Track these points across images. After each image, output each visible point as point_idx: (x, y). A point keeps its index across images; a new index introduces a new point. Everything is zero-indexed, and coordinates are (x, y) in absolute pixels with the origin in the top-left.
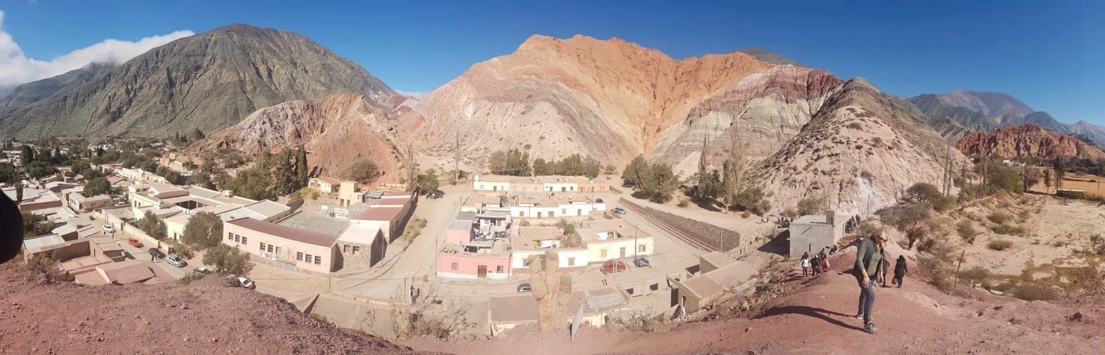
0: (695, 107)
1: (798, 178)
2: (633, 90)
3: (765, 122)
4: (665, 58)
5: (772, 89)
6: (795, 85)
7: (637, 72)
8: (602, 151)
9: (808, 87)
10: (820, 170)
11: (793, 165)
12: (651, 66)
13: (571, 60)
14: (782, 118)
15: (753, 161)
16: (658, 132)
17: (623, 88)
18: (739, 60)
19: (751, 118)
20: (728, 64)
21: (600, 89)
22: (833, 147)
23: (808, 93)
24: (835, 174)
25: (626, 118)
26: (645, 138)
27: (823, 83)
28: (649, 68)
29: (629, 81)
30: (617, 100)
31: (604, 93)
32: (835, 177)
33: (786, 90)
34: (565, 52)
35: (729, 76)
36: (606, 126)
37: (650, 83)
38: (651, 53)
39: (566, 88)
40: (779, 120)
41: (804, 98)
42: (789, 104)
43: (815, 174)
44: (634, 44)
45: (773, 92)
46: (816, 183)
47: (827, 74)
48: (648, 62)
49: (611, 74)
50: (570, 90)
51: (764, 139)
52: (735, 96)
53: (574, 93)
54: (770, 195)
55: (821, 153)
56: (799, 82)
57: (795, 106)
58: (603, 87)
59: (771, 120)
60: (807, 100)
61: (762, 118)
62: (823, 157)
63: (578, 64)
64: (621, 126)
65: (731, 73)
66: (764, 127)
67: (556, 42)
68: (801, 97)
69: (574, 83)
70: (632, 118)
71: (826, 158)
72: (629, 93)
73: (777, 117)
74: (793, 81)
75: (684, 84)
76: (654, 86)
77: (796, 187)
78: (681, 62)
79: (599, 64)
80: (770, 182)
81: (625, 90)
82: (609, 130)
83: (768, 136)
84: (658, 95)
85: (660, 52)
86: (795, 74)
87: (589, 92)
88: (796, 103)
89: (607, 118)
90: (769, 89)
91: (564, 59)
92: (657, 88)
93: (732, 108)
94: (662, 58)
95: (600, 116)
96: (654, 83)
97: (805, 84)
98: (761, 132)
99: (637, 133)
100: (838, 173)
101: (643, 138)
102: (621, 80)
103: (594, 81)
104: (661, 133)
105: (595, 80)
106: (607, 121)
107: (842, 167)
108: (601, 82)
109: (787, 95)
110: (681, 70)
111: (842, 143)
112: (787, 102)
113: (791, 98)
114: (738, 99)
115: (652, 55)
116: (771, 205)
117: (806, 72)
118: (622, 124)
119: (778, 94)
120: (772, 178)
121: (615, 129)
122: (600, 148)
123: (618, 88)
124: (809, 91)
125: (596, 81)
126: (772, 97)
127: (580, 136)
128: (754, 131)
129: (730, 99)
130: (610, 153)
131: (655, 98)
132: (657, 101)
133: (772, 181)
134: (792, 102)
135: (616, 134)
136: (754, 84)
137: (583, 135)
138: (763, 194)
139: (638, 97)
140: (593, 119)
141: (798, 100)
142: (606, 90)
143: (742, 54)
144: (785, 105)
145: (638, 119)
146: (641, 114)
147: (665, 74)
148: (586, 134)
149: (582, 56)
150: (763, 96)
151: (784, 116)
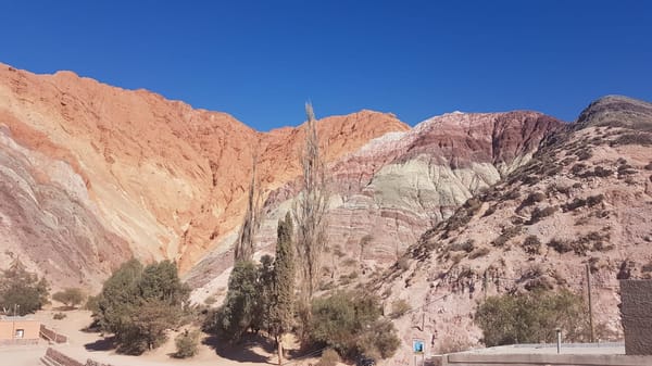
0: (278, 189)
1: (480, 265)
2: (170, 170)
3: (406, 200)
4: (238, 125)
5: (423, 147)
6: (468, 141)
7: (181, 142)
8: (71, 266)
9: (495, 143)
10: (544, 240)
11: (462, 240)
12: (211, 136)
13: (45, 110)
14: (442, 194)
15: (378, 269)
16: (212, 238)
17: (150, 166)
18: (367, 120)
19: (378, 192)
20: (348, 128)
21: (103, 165)
22: (575, 186)
23: (496, 153)
24: (598, 248)
25: (149, 214)
26: (184, 248)
27: (528, 132)
28: (208, 139)
29: (163, 154)
30: (135, 185)
31: (111, 171)
32: (598, 254)
33: (450, 148)
34: (33, 95)
35: (347, 146)
36: (97, 223)
37: (207, 160)
38: (213, 117)
39: (15, 146)
40: (436, 196)
41: (487, 160)
42: (457, 171)
43: (531, 251)
44: (181, 103)
45: (424, 151)
46: (537, 273)
47: (536, 116)
48: (207, 129)
49: (129, 141)
50: (26, 152)
51: (403, 228)
52: (354, 168)
53: (34, 159)
54: (398, 315)
55: (543, 205)
56: (475, 136)
57: (468, 174)
58: (110, 160)
59: (419, 197)
60: (495, 164)
61: (400, 193)
62: (548, 212)
63: (60, 117)
64: (136, 227)
65: (351, 141)
66: (404, 208)
67: (15, 75)
68: (481, 159)
69: (37, 141)
70: (161, 216)
71: (559, 214)
72: (163, 174)
73: (431, 192)
74: (463, 135)
75: (268, 163)
76: (214, 166)
77: (472, 289)
78: (266, 133)
79: (108, 125)
80: (403, 283)
81: (154, 169)
82: (101, 228)
83: (412, 224)
84: (220, 180)
85: (230, 116)
86: (467, 125)
87: (69, 160)
88: (471, 168)
89: (105, 210)
90: (416, 148)
91: (29, 105)
92: (221, 168)
93: (347, 186)
94: (233, 126)
95: (86, 202)
96: (216, 161)
97: (489, 139)
98: (397, 216)
99: (166, 241)
100: (605, 244)
101: (180, 248)
102: (146, 154)
103: (92, 150)
104: (218, 240)
105: (95, 147)
106: (102, 212)
107: (618, 228)
108: (107, 152)
109: (452, 156)
110: (265, 145)
111: (606, 174)
112: (453, 168)
113: (461, 159)
114: (359, 171)
115: (216, 120)
116: (399, 336)
117: (490, 118)
118: (137, 222)
119: (434, 155)
120: (406, 275)
121: (116, 228)
122: (67, 259)
123: (139, 165)
124: (497, 148)
125: (97, 150)
126: (422, 159)
127: (21, 232)
128: (384, 214)
129: (345, 171)
130: (91, 271)
131: (215, 185)
132: (217, 189)
133: (407, 281)
134: (461, 167)
135: (114, 235)
136: (391, 147)
137: (28, 231)
138: (382, 311)
139: (179, 181)
140: (68, 207)
141: (475, 164)
142: (116, 167)
143: (371, 112)
144: (447, 171)
145: (175, 217)
146: (182, 209)
147: (237, 150)
148: (37, 229)
149: (69, 106)
150: (404, 161)
151: (447, 189)
